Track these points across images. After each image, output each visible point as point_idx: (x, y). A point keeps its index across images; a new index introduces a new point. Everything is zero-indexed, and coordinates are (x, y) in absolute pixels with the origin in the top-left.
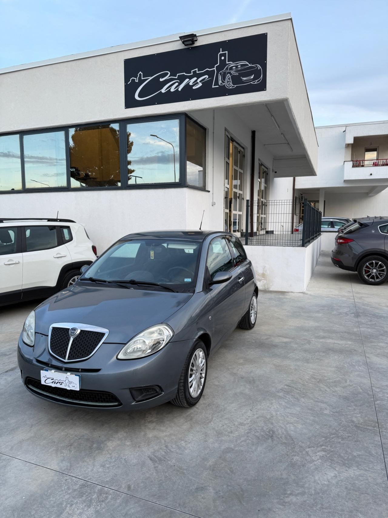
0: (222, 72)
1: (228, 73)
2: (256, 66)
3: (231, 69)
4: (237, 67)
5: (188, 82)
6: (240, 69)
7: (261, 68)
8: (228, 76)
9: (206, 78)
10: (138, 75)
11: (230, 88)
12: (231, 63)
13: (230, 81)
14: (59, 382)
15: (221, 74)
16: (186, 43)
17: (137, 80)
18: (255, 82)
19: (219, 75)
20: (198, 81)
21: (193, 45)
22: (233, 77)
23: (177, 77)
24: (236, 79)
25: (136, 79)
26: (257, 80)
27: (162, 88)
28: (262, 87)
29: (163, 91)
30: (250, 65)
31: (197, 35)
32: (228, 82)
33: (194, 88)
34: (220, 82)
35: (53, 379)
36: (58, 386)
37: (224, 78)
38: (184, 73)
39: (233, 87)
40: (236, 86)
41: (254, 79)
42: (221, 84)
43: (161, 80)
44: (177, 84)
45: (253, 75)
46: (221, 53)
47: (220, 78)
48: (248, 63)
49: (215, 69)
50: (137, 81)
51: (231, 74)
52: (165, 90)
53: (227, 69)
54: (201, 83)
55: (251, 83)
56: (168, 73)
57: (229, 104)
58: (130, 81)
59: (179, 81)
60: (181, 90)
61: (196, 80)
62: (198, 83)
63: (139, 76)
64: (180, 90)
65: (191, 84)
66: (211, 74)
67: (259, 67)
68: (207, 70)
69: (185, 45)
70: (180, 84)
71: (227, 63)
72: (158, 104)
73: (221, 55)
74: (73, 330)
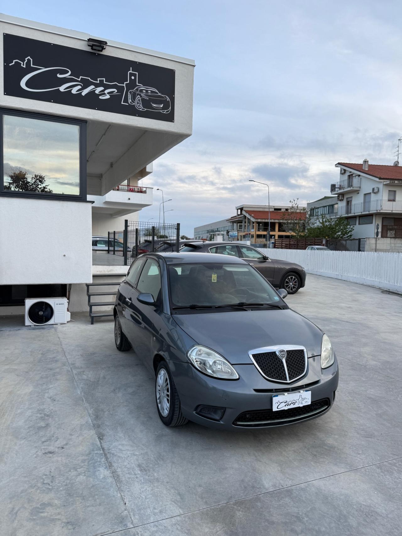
0: (132, 91)
1: (138, 94)
2: (166, 97)
3: (141, 91)
4: (147, 91)
5: (94, 89)
6: (150, 94)
7: (169, 100)
8: (138, 98)
9: (115, 91)
10: (26, 59)
11: (140, 110)
12: (141, 86)
13: (140, 103)
14: (293, 402)
15: (130, 92)
16: (94, 47)
17: (23, 65)
18: (164, 112)
19: (129, 93)
20: (106, 92)
21: (99, 52)
22: (143, 100)
23: (79, 80)
24: (146, 103)
25: (22, 63)
26: (166, 111)
27: (60, 86)
28: (170, 118)
29: (62, 89)
30: (159, 94)
31: (108, 44)
32: (138, 103)
33: (100, 97)
34: (130, 101)
35: (286, 402)
36: (292, 406)
37: (134, 98)
38: (89, 78)
39: (143, 109)
40: (146, 109)
41: (163, 108)
42: (131, 103)
43: (59, 76)
44: (79, 87)
45: (163, 105)
46: (131, 72)
47: (130, 96)
48: (157, 91)
49: (124, 85)
50: (25, 66)
51: (141, 97)
52: (64, 90)
53: (137, 90)
54: (109, 95)
55: (161, 111)
56: (68, 72)
57: (139, 125)
58: (14, 63)
59: (82, 85)
60: (85, 95)
61: (103, 91)
62: (105, 94)
63: (26, 61)
64: (83, 94)
65: (97, 92)
66: (120, 89)
67: (168, 99)
68: (116, 84)
69: (92, 49)
70: (84, 88)
71: (137, 84)
72: (55, 102)
73: (131, 75)
74: (281, 352)
